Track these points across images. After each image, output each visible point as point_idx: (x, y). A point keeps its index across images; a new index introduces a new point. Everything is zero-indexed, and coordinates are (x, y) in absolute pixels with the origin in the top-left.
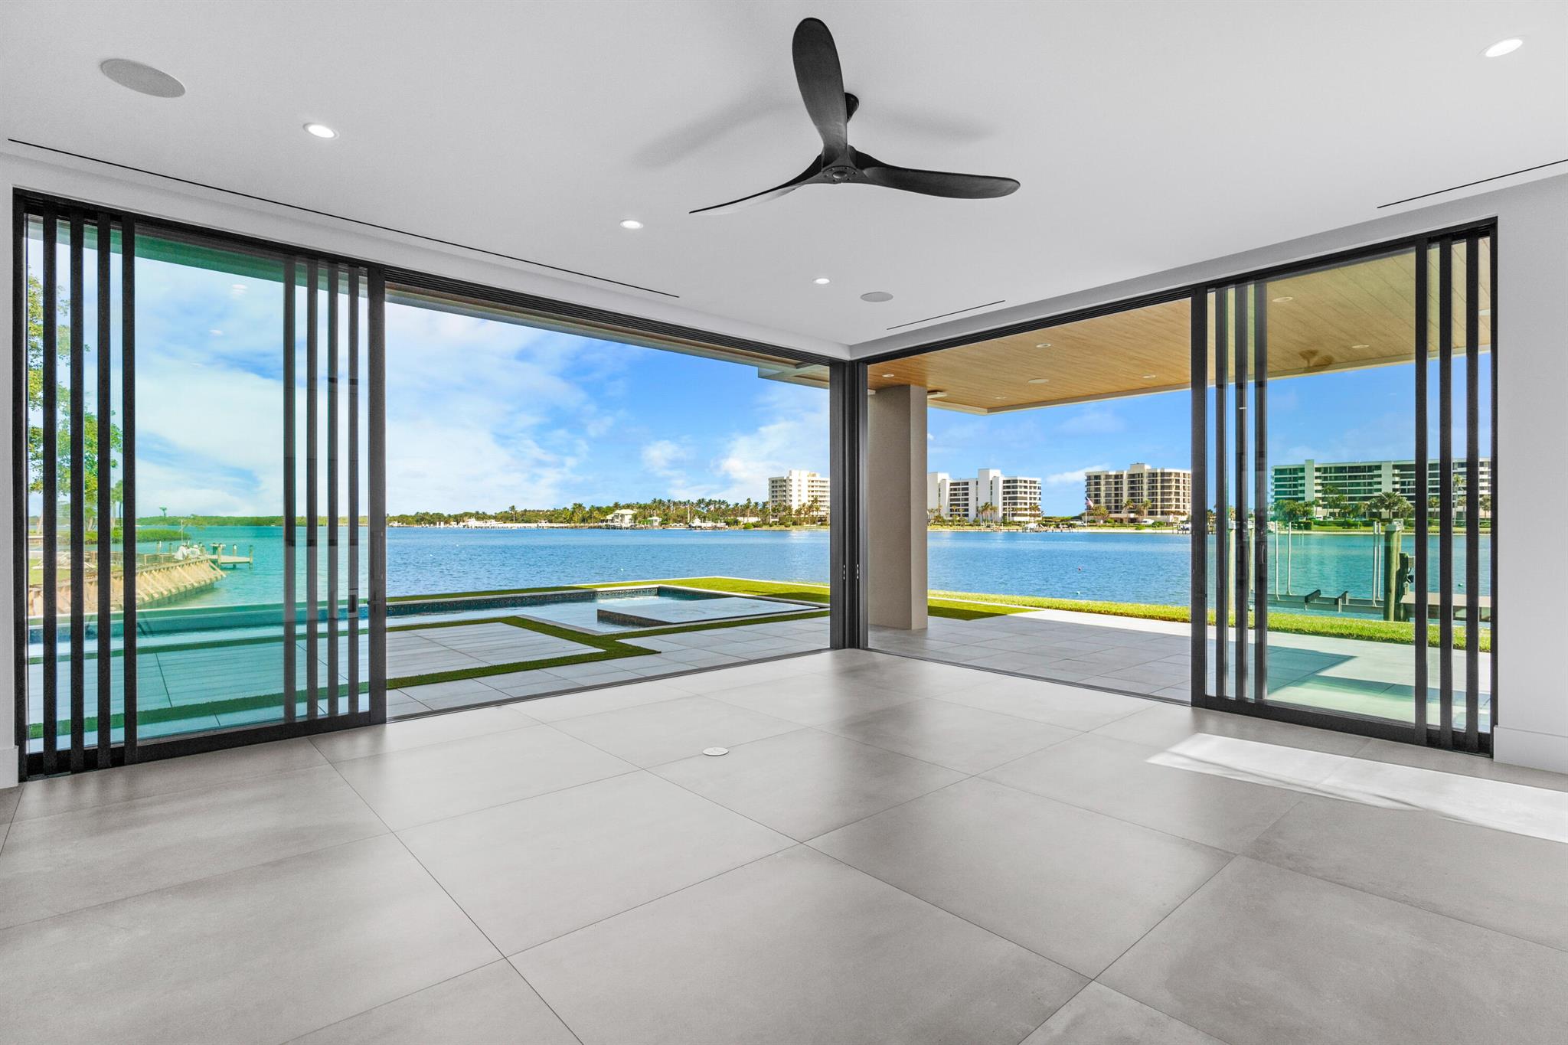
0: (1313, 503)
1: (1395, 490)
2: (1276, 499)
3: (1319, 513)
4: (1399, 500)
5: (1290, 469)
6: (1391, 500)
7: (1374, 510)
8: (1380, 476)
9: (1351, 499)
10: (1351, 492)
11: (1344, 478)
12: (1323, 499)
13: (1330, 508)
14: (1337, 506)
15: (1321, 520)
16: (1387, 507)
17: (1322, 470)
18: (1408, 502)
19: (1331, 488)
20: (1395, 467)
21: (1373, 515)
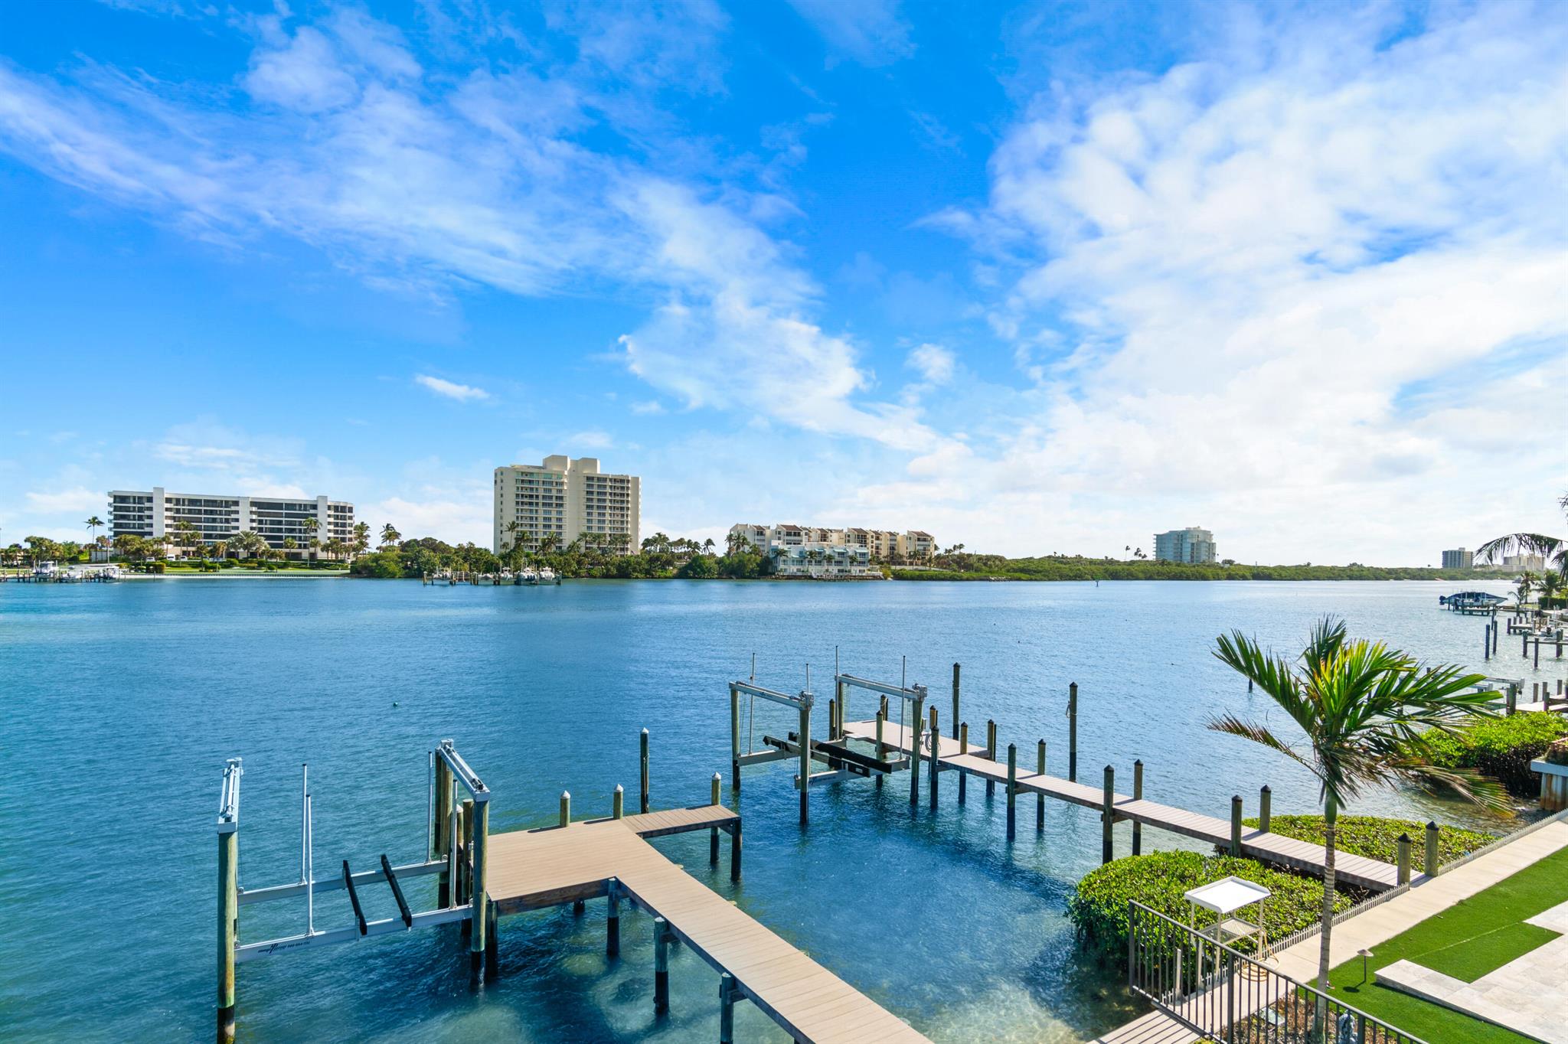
0: (164, 539)
1: (252, 528)
2: (116, 534)
3: (172, 551)
4: (257, 540)
5: (134, 498)
6: (249, 541)
7: (232, 550)
8: (237, 512)
9: (207, 536)
10: (206, 528)
11: (199, 512)
12: (176, 535)
13: (184, 546)
14: (192, 544)
15: (174, 560)
16: (246, 547)
17: (174, 501)
18: (266, 542)
19: (185, 523)
20: (253, 504)
21: (231, 555)
